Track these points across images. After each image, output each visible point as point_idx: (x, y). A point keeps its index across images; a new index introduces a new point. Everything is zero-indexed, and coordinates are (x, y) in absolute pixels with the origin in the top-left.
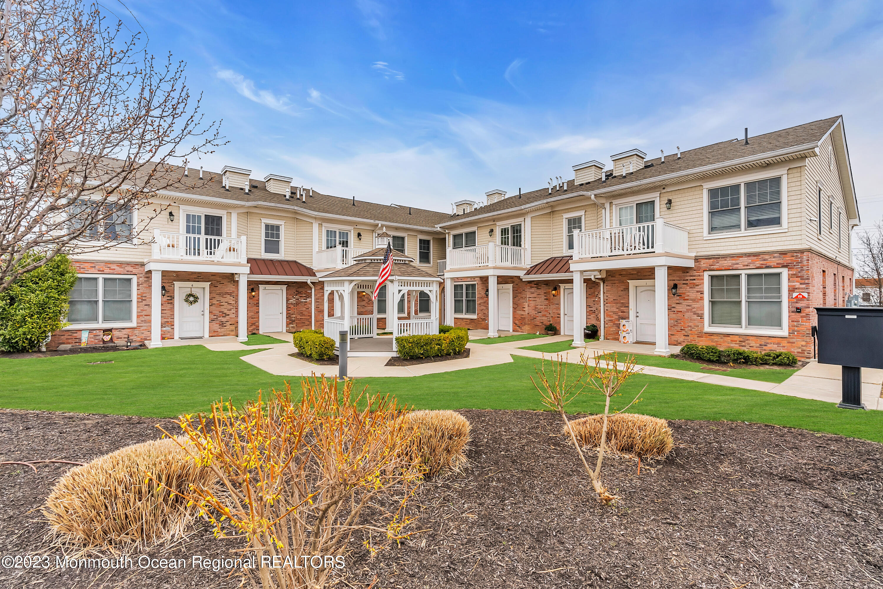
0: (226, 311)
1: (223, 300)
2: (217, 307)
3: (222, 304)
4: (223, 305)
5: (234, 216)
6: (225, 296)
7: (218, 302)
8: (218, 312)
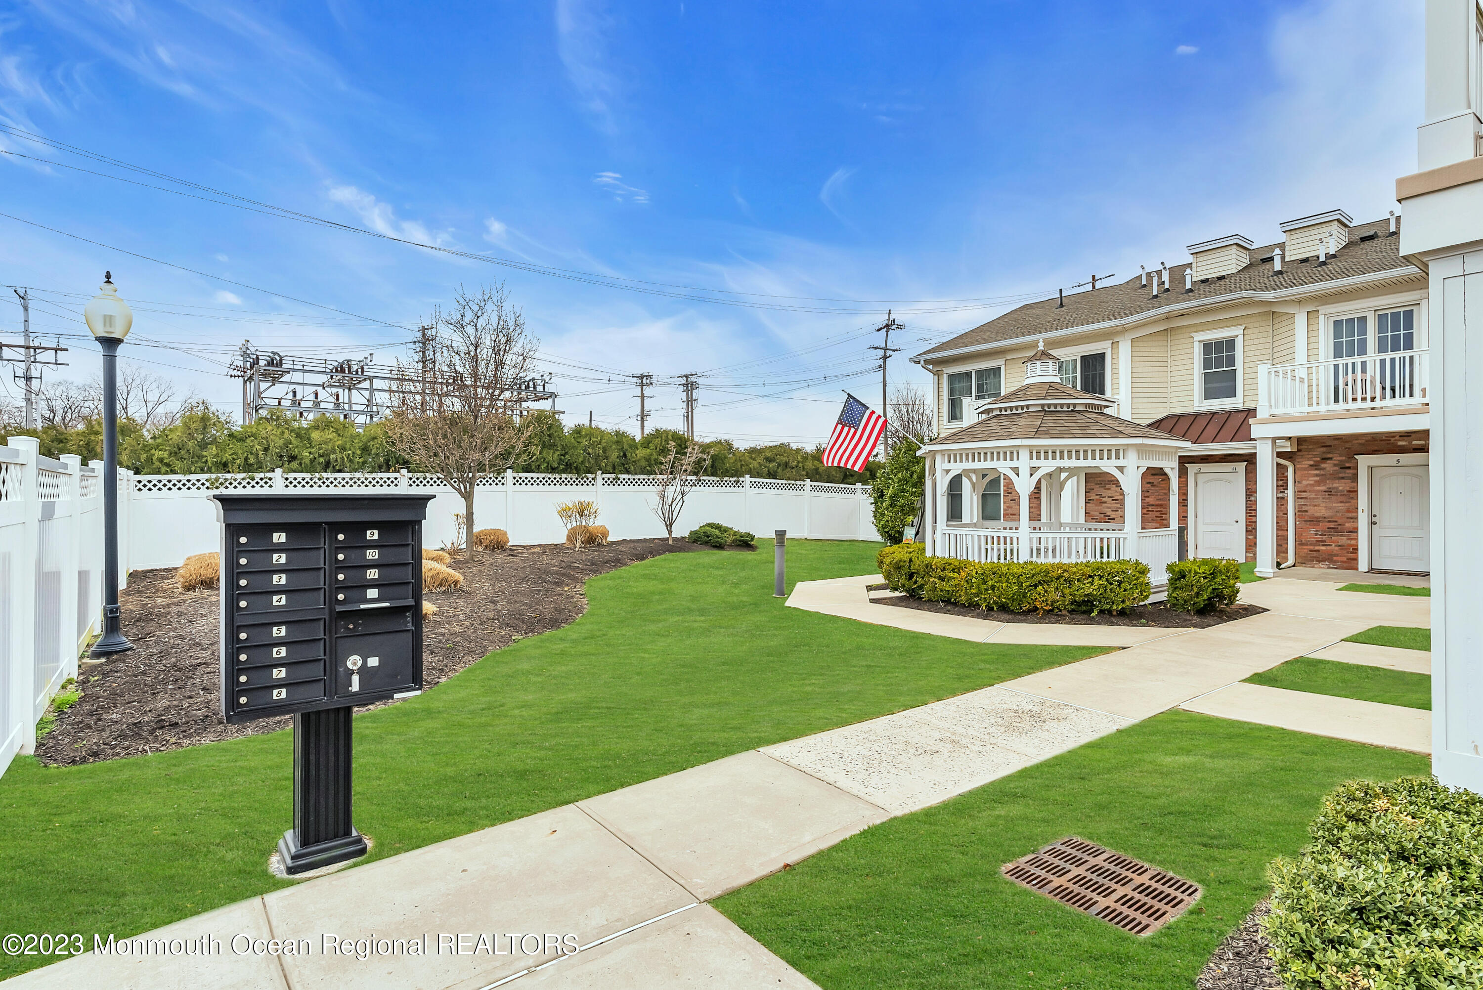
0: (1109, 512)
1: (1106, 493)
2: (1096, 505)
3: (1104, 499)
4: (1105, 502)
5: (1125, 347)
6: (1108, 486)
7: (1098, 497)
8: (1098, 513)
